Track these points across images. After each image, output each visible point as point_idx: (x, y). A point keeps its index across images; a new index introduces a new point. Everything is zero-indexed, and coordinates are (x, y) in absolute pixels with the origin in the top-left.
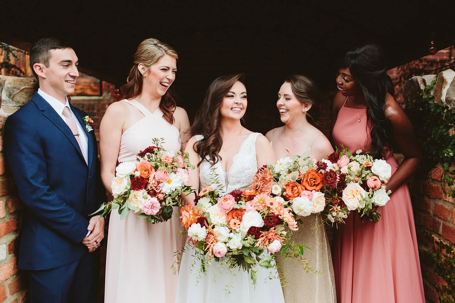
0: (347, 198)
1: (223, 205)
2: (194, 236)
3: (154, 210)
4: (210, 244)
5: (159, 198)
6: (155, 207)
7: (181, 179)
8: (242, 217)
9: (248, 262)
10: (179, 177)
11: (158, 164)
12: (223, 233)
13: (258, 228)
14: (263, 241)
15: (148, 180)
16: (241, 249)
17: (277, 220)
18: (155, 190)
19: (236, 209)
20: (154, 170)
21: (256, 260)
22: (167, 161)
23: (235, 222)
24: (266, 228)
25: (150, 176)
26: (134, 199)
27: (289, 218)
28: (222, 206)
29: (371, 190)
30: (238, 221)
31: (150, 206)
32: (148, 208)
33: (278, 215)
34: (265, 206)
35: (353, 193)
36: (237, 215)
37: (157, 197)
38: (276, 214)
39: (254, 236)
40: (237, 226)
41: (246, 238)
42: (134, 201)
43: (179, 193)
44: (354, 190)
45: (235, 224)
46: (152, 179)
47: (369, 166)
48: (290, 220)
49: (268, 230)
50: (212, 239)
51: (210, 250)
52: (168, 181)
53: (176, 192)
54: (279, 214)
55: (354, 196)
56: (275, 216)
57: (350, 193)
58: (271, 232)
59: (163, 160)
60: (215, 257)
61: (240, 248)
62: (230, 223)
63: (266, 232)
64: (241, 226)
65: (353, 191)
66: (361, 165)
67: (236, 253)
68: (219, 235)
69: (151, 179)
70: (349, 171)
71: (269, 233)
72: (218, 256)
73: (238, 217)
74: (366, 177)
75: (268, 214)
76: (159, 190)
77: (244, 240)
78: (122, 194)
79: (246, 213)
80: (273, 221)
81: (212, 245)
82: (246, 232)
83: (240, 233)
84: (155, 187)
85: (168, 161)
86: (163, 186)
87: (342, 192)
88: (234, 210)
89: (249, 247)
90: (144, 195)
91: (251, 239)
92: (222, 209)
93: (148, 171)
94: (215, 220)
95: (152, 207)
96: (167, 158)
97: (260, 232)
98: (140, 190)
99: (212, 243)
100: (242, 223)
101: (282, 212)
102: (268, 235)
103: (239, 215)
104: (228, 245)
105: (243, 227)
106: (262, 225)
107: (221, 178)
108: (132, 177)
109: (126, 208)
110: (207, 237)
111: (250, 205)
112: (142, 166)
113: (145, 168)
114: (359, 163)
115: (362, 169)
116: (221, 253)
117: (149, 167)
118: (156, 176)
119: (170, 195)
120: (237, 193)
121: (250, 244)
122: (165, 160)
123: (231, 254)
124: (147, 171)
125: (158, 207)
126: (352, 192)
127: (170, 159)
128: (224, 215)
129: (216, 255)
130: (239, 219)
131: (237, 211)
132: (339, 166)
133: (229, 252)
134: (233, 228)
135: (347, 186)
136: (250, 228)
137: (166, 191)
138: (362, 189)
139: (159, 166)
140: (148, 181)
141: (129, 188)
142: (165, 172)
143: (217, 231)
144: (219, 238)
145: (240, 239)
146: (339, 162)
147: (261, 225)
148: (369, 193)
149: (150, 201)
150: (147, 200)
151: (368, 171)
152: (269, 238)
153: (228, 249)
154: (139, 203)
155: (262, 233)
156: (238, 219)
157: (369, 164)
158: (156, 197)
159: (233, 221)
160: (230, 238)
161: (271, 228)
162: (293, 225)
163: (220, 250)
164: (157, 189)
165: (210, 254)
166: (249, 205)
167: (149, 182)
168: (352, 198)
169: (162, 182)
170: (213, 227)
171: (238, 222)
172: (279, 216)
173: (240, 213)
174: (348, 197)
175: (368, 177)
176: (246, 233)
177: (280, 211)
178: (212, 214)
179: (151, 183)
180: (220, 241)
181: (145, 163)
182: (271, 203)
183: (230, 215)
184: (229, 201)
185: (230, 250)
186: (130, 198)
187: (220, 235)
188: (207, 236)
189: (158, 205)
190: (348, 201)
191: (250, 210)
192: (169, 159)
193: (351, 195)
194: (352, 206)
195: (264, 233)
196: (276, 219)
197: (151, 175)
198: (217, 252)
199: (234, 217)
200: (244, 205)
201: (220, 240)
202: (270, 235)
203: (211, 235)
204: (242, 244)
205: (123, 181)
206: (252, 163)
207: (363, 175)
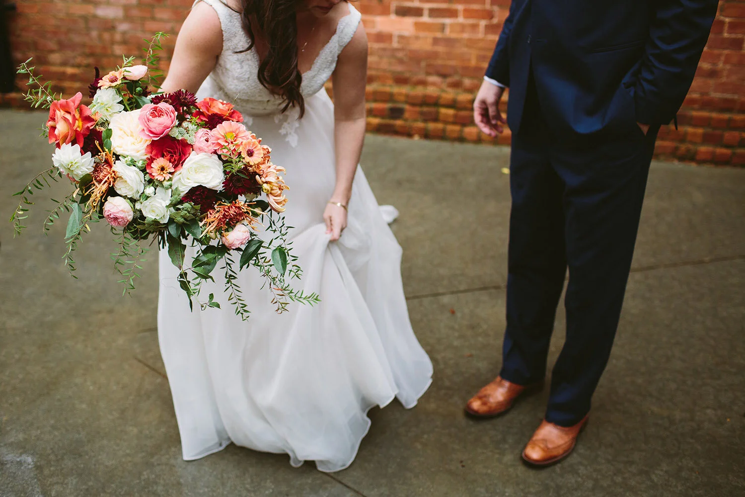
16: (165, 224)
19: (174, 139)
23: (164, 165)
27: (274, 188)
30: (171, 164)
33: (255, 174)
34: (235, 150)
36: (172, 152)
38: (252, 171)
40: (164, 175)
45: (162, 169)
48: (274, 192)
50: (106, 175)
54: (257, 172)
56: (250, 174)
62: (153, 165)
64: (176, 177)
73: (171, 157)
79: (193, 153)
80: (241, 185)
83: (170, 190)
88: (169, 139)
89: (183, 223)
91: (189, 210)
92: (145, 129)
100: (177, 172)
103: (175, 153)
111: (206, 137)
116: (120, 220)
120: (185, 99)
121: (185, 219)
131: (174, 144)
134: (156, 178)
136: (194, 188)
145: (167, 202)
147: (218, 185)
156: (173, 160)
159: (159, 162)
160: (144, 196)
163: (118, 215)
166: (203, 138)
171: (170, 167)
173: (180, 148)
178: (121, 130)
182: (249, 150)
183: (158, 146)
191: (201, 150)
198: (111, 217)
199: (165, 154)
203: (105, 167)
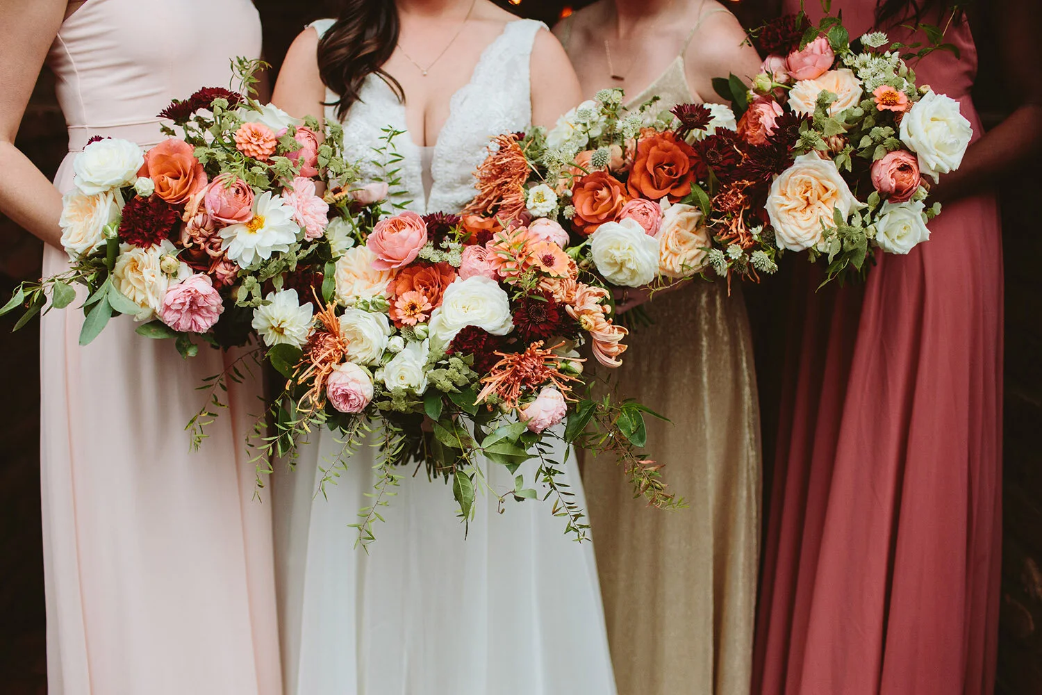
0: (782, 205)
1: (384, 242)
2: (271, 331)
3: (198, 319)
4: (316, 363)
5: (219, 276)
6: (202, 307)
7: (299, 216)
8: (442, 290)
9: (445, 443)
10: (290, 212)
11: (221, 156)
12: (366, 333)
13: (490, 336)
14: (503, 385)
15: (183, 212)
16: (422, 398)
17: (557, 317)
18: (205, 249)
19: (427, 263)
20: (203, 177)
21: (474, 438)
22: (255, 151)
23: (414, 301)
24: (516, 342)
25: (189, 199)
26: (131, 276)
27: (599, 320)
28: (381, 243)
29: (874, 196)
30: (425, 299)
31: (184, 304)
32: (178, 311)
33: (565, 303)
34: (525, 264)
35: (808, 194)
36: (427, 283)
37: (213, 276)
38: (558, 298)
39: (471, 358)
40: (416, 316)
41: (444, 362)
42: (132, 281)
43: (287, 267)
44: (814, 182)
45: (413, 307)
46: (195, 211)
47: (894, 109)
48: (599, 327)
49: (522, 351)
50: (328, 350)
51: (317, 383)
52: (250, 222)
53: (274, 263)
54: (567, 300)
55: (809, 204)
56: (555, 304)
57: (799, 189)
58: (533, 355)
59: (241, 144)
60: (329, 408)
61: (420, 392)
62: (397, 305)
63: (515, 357)
64: (435, 317)
65: (808, 187)
66: (865, 96)
67: (402, 406)
68: (356, 339)
69: (192, 207)
70: (820, 114)
71: (523, 360)
72: (343, 408)
73: (426, 290)
74: (873, 147)
75: (531, 292)
76: (220, 253)
77: (437, 366)
78: (91, 252)
79: (458, 279)
80: (543, 320)
81: (325, 369)
82: (449, 342)
83: (427, 340)
84: (204, 237)
85: (257, 148)
86: (230, 239)
87: (771, 181)
88: (420, 263)
89: (451, 392)
90: (164, 264)
91: (459, 369)
93: (185, 176)
94: (352, 290)
95: (194, 306)
96: (253, 140)
97: (496, 353)
98: (154, 245)
99: (324, 362)
100: (437, 310)
101: (577, 297)
102: (520, 364)
103: (431, 284)
104: (379, 375)
105: (441, 325)
106: (504, 329)
107: (408, 167)
108: (128, 192)
109: (102, 305)
110: (313, 342)
111: (478, 256)
112: (163, 158)
113: (175, 166)
114: (863, 86)
115: (867, 113)
116: (352, 397)
117: (189, 164)
118: (207, 201)
119: (256, 274)
120: (443, 221)
121: (454, 384)
122: (245, 146)
123: (384, 405)
124: (182, 177)
125: (214, 309)
126: (805, 188)
127: (264, 141)
128: (384, 278)
129: (335, 404)
130: (432, 295)
131: (430, 272)
132: (790, 73)
133: (378, 398)
134: (404, 322)
135: (791, 163)
136: (463, 330)
137: (241, 257)
138: (843, 185)
139: (222, 165)
140: (182, 214)
141: (113, 233)
142: (242, 191)
143: (349, 326)
144: (351, 351)
145: (424, 361)
146: (795, 56)
147: (502, 327)
148: (863, 205)
149: (184, 287)
150: (175, 283)
151: (885, 131)
152: (523, 374)
153: (379, 389)
154: (148, 290)
155: (503, 358)
156: (429, 294)
157: (895, 104)
158: (209, 273)
159: (407, 298)
160: (389, 354)
161: (532, 345)
162: (607, 344)
163: (351, 387)
164: (211, 248)
165: (314, 399)
166: (472, 257)
167: (184, 218)
168: (799, 209)
169: (228, 225)
170: (340, 310)
171: (424, 302)
172: (568, 308)
173: (438, 276)
174: (786, 202)
175: (878, 153)
176: (446, 346)
177: (571, 292)
178: (349, 273)
179: (190, 224)
180: (355, 361)
181: (177, 150)
182: (546, 256)
183: (403, 279)
184: (405, 232)
185: (385, 394)
186: (117, 270)
187: (358, 337)
188: (315, 337)
189: (216, 301)
190: (784, 217)
191: (473, 272)
192: (261, 142)
193: (798, 200)
194: (793, 238)
195: (507, 358)
196: (555, 313)
197: (191, 196)
198: (339, 393)
199: (416, 288)
200: (454, 254)
201: (356, 357)
202: (529, 365)
203: (327, 337)
204: (429, 379)
205: (95, 206)
206: (514, 120)
207: (865, 142)
